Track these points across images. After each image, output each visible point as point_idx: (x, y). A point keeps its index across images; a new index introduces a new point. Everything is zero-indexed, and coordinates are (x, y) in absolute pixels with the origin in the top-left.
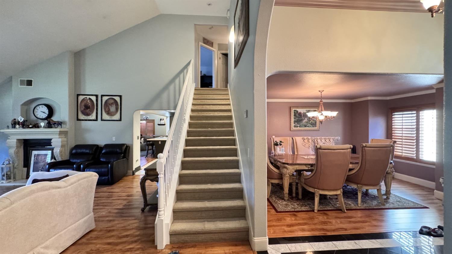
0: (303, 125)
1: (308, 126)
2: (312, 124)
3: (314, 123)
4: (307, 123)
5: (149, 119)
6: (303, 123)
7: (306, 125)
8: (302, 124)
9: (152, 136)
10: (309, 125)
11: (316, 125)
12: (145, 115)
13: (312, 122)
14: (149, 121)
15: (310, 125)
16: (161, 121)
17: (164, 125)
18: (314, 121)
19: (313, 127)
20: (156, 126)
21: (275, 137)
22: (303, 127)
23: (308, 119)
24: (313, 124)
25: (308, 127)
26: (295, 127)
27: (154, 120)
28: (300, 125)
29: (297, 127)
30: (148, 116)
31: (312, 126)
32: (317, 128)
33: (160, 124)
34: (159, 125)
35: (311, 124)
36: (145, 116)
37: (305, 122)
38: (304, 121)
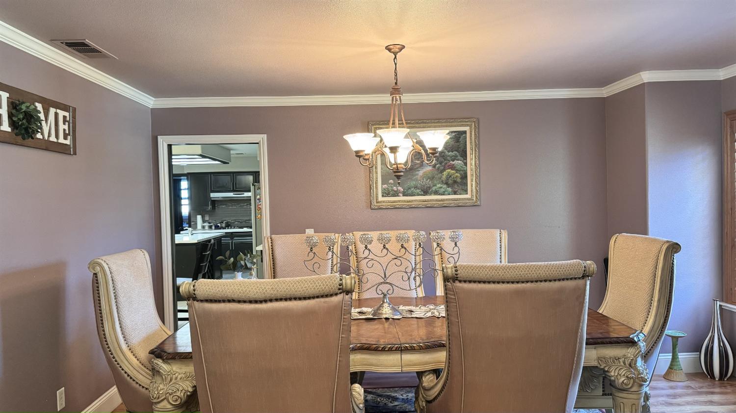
0: (416, 187)
1: (434, 188)
2: (450, 182)
3: (459, 180)
4: (432, 178)
6: (417, 180)
7: (430, 188)
8: (413, 183)
10: (439, 186)
11: (466, 184)
13: (449, 176)
15: (445, 186)
18: (457, 171)
19: (455, 193)
21: (315, 232)
22: (419, 195)
23: (434, 166)
24: (455, 182)
25: (436, 193)
26: (386, 193)
28: (406, 186)
29: (396, 194)
31: (450, 189)
32: (468, 196)
35: (447, 183)
37: (423, 177)
38: (421, 173)
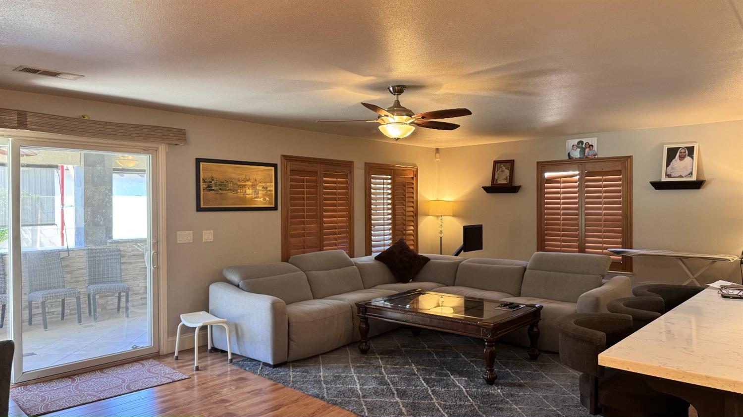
5: (600, 156)
9: (618, 253)
12: (572, 136)
14: (598, 167)
16: (676, 162)
17: (697, 185)
20: (643, 195)
27: (630, 157)
30: (593, 141)
33: (664, 179)
34: (659, 185)
36: (575, 142)
